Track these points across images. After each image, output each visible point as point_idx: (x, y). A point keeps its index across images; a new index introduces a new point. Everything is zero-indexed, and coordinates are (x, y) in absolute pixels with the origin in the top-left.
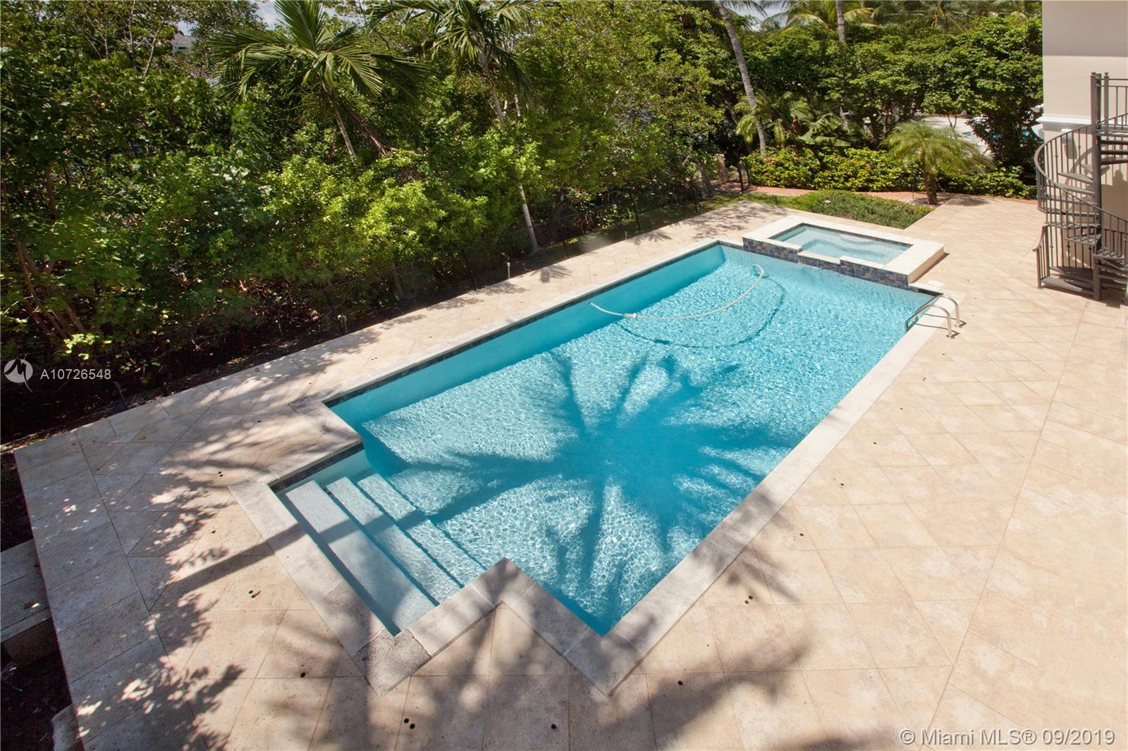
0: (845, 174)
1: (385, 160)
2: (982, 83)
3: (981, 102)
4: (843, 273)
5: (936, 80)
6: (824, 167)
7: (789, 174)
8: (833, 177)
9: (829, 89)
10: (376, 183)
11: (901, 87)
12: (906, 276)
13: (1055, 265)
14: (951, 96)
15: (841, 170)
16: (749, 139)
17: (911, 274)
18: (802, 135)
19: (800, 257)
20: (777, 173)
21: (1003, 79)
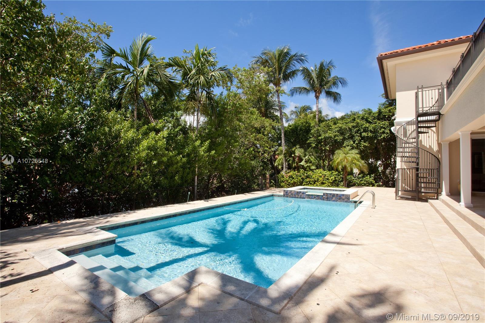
0: (315, 180)
1: (153, 124)
2: (364, 134)
3: (363, 143)
4: (323, 200)
5: (349, 134)
6: (307, 177)
7: (294, 181)
8: (310, 181)
9: (311, 143)
10: (146, 134)
11: (337, 138)
12: (349, 195)
13: (400, 190)
14: (353, 141)
15: (313, 178)
16: (280, 167)
17: (351, 194)
18: (300, 162)
19: (307, 195)
20: (289, 181)
21: (371, 131)
